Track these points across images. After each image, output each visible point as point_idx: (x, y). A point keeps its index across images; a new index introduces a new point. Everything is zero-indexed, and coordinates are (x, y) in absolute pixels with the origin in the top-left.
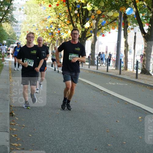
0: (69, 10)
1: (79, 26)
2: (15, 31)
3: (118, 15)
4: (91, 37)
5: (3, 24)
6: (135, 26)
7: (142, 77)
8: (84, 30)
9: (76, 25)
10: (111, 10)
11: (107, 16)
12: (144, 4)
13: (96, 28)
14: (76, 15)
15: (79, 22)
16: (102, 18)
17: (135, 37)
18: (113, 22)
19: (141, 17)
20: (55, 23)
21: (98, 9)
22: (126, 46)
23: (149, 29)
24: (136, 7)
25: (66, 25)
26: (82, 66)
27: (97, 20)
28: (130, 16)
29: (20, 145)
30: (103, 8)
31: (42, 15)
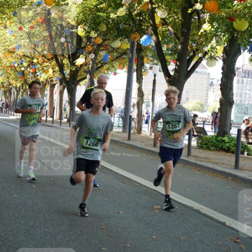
1: (66, 62)
3: (128, 46)
4: (85, 81)
6: (156, 64)
8: (74, 69)
9: (62, 61)
11: (111, 47)
12: (169, 30)
13: (93, 65)
15: (67, 56)
16: (103, 50)
17: (154, 81)
18: (120, 57)
19: (164, 48)
20: (28, 57)
21: (96, 35)
22: (140, 95)
23: (175, 70)
24: (156, 34)
25: (46, 60)
27: (96, 54)
28: (147, 48)
30: (105, 34)
31: (6, 44)
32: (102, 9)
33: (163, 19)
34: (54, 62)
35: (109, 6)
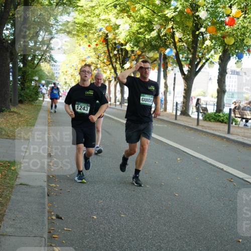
0: (108, 50)
1: (118, 66)
2: (54, 72)
3: (158, 56)
5: (41, 64)
6: (175, 67)
7: (181, 119)
9: (115, 66)
10: (150, 51)
11: (147, 56)
12: (184, 45)
14: (115, 55)
15: (119, 63)
17: (175, 78)
18: (152, 62)
19: (181, 58)
20: (94, 64)
21: (137, 49)
22: (166, 87)
23: (188, 71)
24: (176, 48)
25: (105, 65)
26: (121, 107)
27: (137, 61)
28: (169, 57)
29: (58, 186)
30: (143, 48)
31: (80, 55)
32: (140, 32)
33: (180, 39)
34: (111, 66)
35: (146, 30)
